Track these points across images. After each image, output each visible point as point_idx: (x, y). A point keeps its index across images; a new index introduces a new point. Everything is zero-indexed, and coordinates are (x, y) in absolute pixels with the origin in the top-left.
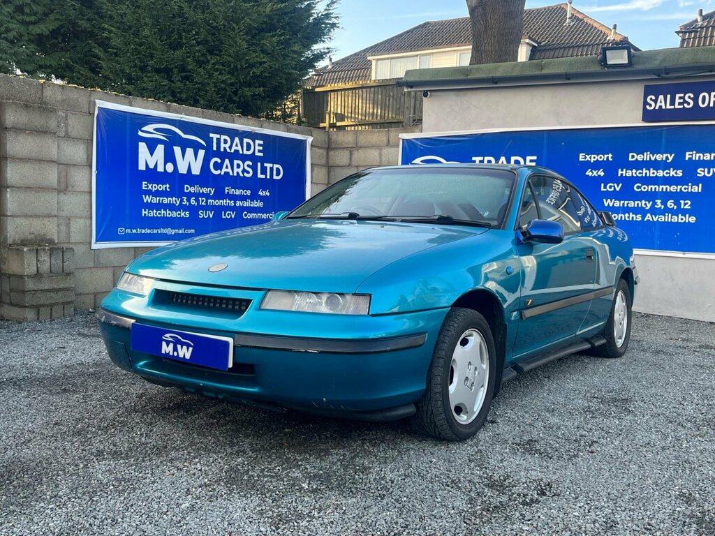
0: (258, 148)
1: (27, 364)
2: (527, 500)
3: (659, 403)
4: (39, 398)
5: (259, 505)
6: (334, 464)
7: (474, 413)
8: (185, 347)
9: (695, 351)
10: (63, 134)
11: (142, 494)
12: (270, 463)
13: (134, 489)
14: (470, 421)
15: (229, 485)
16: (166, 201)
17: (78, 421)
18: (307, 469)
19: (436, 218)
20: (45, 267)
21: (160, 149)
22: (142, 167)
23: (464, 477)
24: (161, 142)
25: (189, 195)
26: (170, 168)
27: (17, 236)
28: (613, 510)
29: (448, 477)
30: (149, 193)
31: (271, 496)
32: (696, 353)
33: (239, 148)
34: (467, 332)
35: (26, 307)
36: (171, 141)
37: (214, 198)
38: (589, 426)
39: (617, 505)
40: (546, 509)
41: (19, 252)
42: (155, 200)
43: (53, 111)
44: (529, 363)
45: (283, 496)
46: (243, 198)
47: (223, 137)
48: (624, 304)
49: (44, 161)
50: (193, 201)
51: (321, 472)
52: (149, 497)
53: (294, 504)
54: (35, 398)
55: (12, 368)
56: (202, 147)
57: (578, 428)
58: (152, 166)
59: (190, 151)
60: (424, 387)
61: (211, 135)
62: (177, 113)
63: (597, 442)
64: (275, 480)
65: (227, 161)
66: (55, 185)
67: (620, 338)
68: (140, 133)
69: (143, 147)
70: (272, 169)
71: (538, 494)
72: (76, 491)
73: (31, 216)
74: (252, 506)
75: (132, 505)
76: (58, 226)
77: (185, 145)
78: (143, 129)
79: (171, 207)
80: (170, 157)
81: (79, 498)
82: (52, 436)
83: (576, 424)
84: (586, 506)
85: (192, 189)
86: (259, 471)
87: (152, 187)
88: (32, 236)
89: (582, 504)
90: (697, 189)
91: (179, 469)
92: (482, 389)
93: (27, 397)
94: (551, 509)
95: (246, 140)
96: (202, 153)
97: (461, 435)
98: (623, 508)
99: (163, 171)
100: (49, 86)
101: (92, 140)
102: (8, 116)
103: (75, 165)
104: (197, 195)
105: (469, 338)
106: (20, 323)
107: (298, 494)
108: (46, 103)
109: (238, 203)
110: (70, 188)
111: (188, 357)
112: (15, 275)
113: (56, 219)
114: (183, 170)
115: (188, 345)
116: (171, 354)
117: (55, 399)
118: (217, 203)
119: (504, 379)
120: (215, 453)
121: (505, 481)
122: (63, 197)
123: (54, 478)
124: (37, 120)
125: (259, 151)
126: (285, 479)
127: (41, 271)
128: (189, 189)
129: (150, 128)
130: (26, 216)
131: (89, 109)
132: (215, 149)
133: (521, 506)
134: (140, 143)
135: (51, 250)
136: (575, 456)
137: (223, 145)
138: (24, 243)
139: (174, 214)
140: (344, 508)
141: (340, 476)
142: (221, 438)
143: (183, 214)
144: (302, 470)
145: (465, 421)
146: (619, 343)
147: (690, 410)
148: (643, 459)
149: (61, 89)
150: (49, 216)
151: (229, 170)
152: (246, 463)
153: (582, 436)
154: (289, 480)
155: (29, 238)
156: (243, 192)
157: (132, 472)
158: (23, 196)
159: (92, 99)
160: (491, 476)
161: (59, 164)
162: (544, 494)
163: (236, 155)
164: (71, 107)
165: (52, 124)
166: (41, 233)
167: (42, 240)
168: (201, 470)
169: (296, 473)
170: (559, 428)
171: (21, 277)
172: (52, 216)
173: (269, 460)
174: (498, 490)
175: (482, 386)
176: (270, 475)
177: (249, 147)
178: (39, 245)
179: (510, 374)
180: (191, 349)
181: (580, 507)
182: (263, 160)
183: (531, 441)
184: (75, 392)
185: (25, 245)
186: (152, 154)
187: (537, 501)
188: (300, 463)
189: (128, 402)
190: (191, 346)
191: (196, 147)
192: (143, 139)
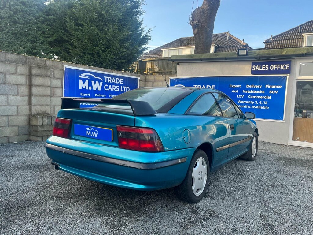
0: (121, 81)
10: (53, 77)
20: (45, 123)
21: (87, 82)
22: (80, 88)
24: (87, 79)
26: (90, 88)
27: (36, 112)
33: (114, 81)
35: (38, 136)
36: (91, 79)
41: (36, 117)
43: (49, 69)
47: (109, 78)
49: (46, 86)
58: (84, 88)
59: (97, 83)
61: (105, 77)
62: (93, 69)
65: (110, 86)
66: (50, 94)
69: (81, 81)
76: (51, 108)
77: (95, 80)
78: (81, 75)
80: (90, 84)
85: (98, 95)
87: (84, 95)
88: (41, 112)
95: (117, 79)
96: (101, 83)
99: (88, 89)
100: (48, 60)
101: (63, 79)
102: (33, 71)
103: (57, 87)
104: (100, 97)
106: (36, 142)
108: (47, 66)
110: (55, 95)
112: (34, 125)
114: (95, 89)
122: (52, 98)
124: (43, 72)
129: (83, 75)
130: (39, 105)
131: (62, 68)
132: (106, 82)
135: (47, 117)
149: (52, 62)
151: (111, 89)
158: (38, 98)
159: (63, 65)
161: (51, 87)
163: (113, 84)
164: (56, 68)
165: (49, 73)
166: (44, 111)
171: (37, 126)
172: (49, 105)
182: (123, 85)
185: (38, 115)
186: (84, 83)
191: (99, 81)
192: (81, 79)
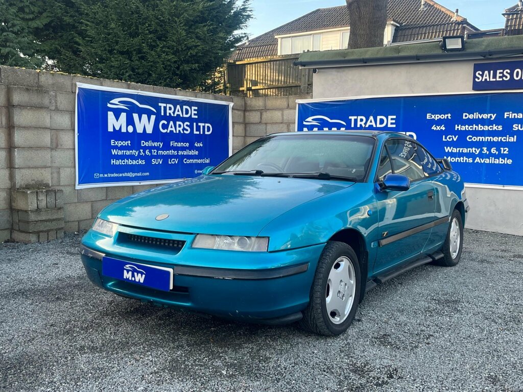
0: (193, 112)
1: (31, 278)
2: (380, 382)
3: (480, 304)
4: (40, 305)
5: (192, 388)
6: (245, 355)
7: (345, 315)
8: (140, 275)
9: (510, 260)
10: (53, 108)
11: (111, 380)
12: (200, 355)
13: (106, 376)
14: (342, 321)
15: (171, 372)
16: (128, 153)
17: (67, 322)
18: (226, 359)
19: (318, 174)
20: (43, 204)
21: (123, 116)
22: (110, 129)
23: (336, 365)
24: (124, 111)
25: (145, 148)
26: (130, 129)
27: (23, 182)
28: (440, 389)
29: (325, 364)
30: (116, 147)
31: (200, 380)
32: (511, 262)
33: (180, 113)
34: (339, 259)
35: (30, 233)
36: (131, 110)
37: (163, 149)
38: (428, 323)
39: (443, 385)
40: (392, 388)
41: (25, 194)
42: (120, 153)
43: (47, 92)
44: (386, 276)
45: (209, 381)
46: (183, 149)
47: (168, 106)
48: (458, 227)
49: (41, 128)
50: (147, 152)
51: (236, 362)
52: (116, 382)
53: (216, 386)
54: (37, 305)
55: (21, 282)
56: (153, 113)
57: (419, 324)
58: (117, 128)
59: (145, 117)
60: (308, 300)
61: (160, 104)
62: (135, 89)
63: (432, 336)
64: (204, 368)
65: (171, 123)
66: (49, 145)
67: (455, 252)
68: (109, 105)
69: (111, 115)
70: (204, 127)
71: (387, 377)
72: (66, 378)
73: (32, 168)
74: (187, 388)
75: (104, 388)
76: (51, 174)
77: (141, 112)
78: (111, 102)
79: (132, 157)
80: (130, 121)
81: (68, 383)
82: (49, 335)
83: (419, 321)
84: (421, 386)
85: (146, 144)
86: (192, 362)
87: (118, 143)
88: (33, 182)
89: (418, 385)
90: (513, 139)
91: (137, 360)
92: (351, 298)
93: (32, 304)
94: (396, 389)
95: (185, 107)
96: (153, 117)
97: (336, 332)
98: (447, 388)
99: (125, 131)
100: (43, 74)
101: (74, 112)
102: (14, 97)
103: (62, 130)
104: (150, 148)
105: (341, 263)
106: (26, 244)
107: (219, 379)
108: (41, 87)
109: (180, 153)
110: (59, 147)
111: (142, 281)
112: (21, 210)
113: (50, 169)
114: (140, 130)
115: (142, 274)
116: (130, 279)
117: (51, 305)
118: (165, 153)
119: (367, 289)
120: (162, 347)
121: (365, 367)
122: (54, 153)
123: (51, 368)
124: (35, 99)
125: (195, 114)
126: (210, 368)
127: (40, 207)
128: (144, 144)
129: (116, 101)
130: (29, 168)
131: (72, 89)
132: (162, 114)
133: (375, 387)
134: (109, 113)
135: (46, 192)
136: (416, 347)
137: (168, 111)
138: (28, 187)
139: (135, 162)
140: (251, 389)
141: (249, 365)
142: (166, 336)
143: (140, 162)
144: (223, 360)
145: (338, 322)
146: (454, 256)
147: (501, 309)
148: (465, 349)
149: (51, 76)
150: (45, 167)
151: (173, 129)
152: (183, 355)
153: (422, 331)
154: (213, 368)
155: (31, 183)
156: (183, 145)
157: (103, 363)
158: (27, 154)
159: (74, 82)
160: (355, 363)
161: (51, 129)
162: (392, 377)
163: (178, 118)
164: (59, 88)
165: (46, 101)
166: (40, 179)
167: (41, 185)
168: (152, 361)
169: (218, 363)
170: (406, 325)
171: (26, 211)
172: (47, 167)
173: (200, 352)
174: (359, 375)
175: (351, 296)
176: (200, 365)
177: (187, 113)
178: (39, 189)
179: (371, 285)
180: (144, 276)
181: (417, 387)
182: (197, 121)
183: (385, 335)
184: (65, 300)
185: (28, 189)
186: (117, 120)
187: (387, 383)
188: (221, 355)
189: (102, 308)
190: (144, 274)
191: (149, 113)
192: (111, 109)
